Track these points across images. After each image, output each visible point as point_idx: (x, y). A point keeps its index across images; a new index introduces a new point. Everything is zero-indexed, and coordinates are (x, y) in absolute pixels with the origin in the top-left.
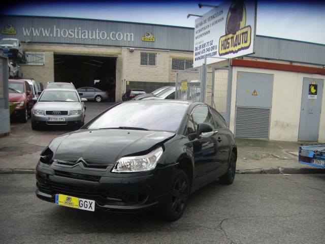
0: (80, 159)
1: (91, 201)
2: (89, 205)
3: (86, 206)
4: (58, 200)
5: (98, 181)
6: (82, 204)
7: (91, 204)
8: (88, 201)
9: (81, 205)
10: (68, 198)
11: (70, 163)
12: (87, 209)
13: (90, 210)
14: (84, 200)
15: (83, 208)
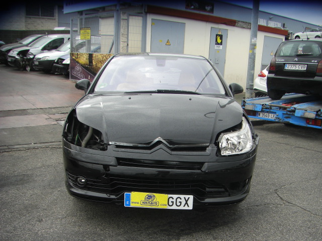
0: (157, 140)
1: (187, 197)
2: (185, 202)
3: (179, 204)
4: (129, 200)
5: (200, 169)
6: (173, 202)
7: (187, 201)
8: (182, 196)
9: (171, 204)
10: (149, 196)
11: (140, 145)
12: (181, 208)
13: (186, 208)
14: (175, 196)
15: (174, 207)
